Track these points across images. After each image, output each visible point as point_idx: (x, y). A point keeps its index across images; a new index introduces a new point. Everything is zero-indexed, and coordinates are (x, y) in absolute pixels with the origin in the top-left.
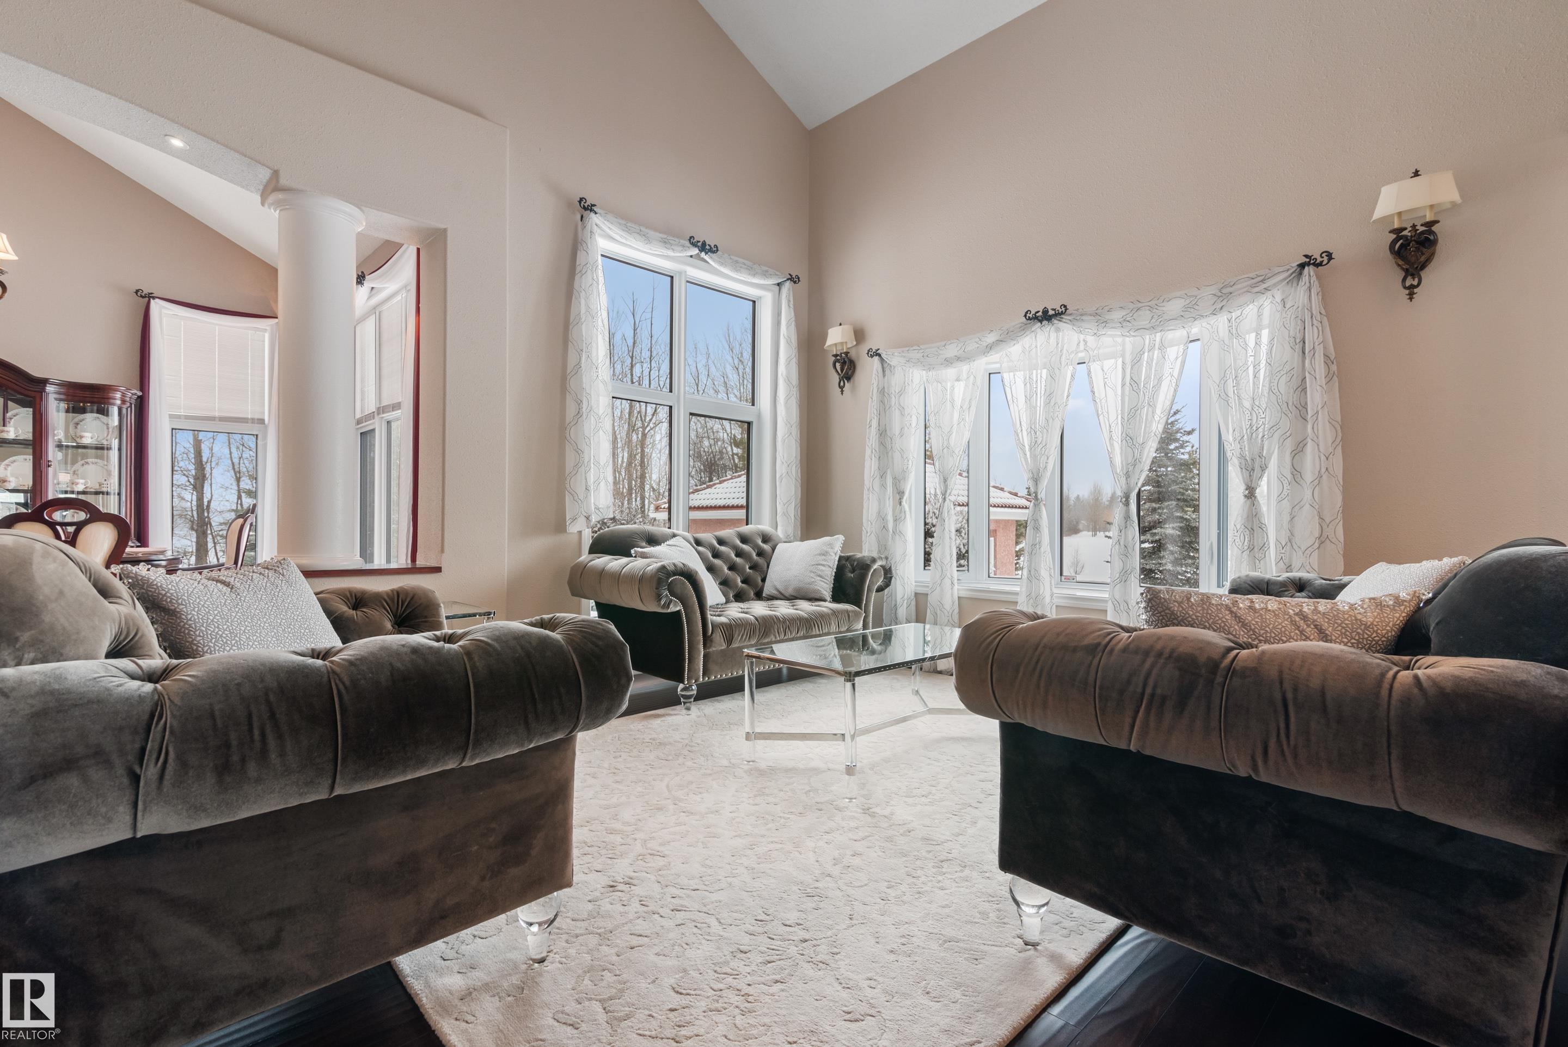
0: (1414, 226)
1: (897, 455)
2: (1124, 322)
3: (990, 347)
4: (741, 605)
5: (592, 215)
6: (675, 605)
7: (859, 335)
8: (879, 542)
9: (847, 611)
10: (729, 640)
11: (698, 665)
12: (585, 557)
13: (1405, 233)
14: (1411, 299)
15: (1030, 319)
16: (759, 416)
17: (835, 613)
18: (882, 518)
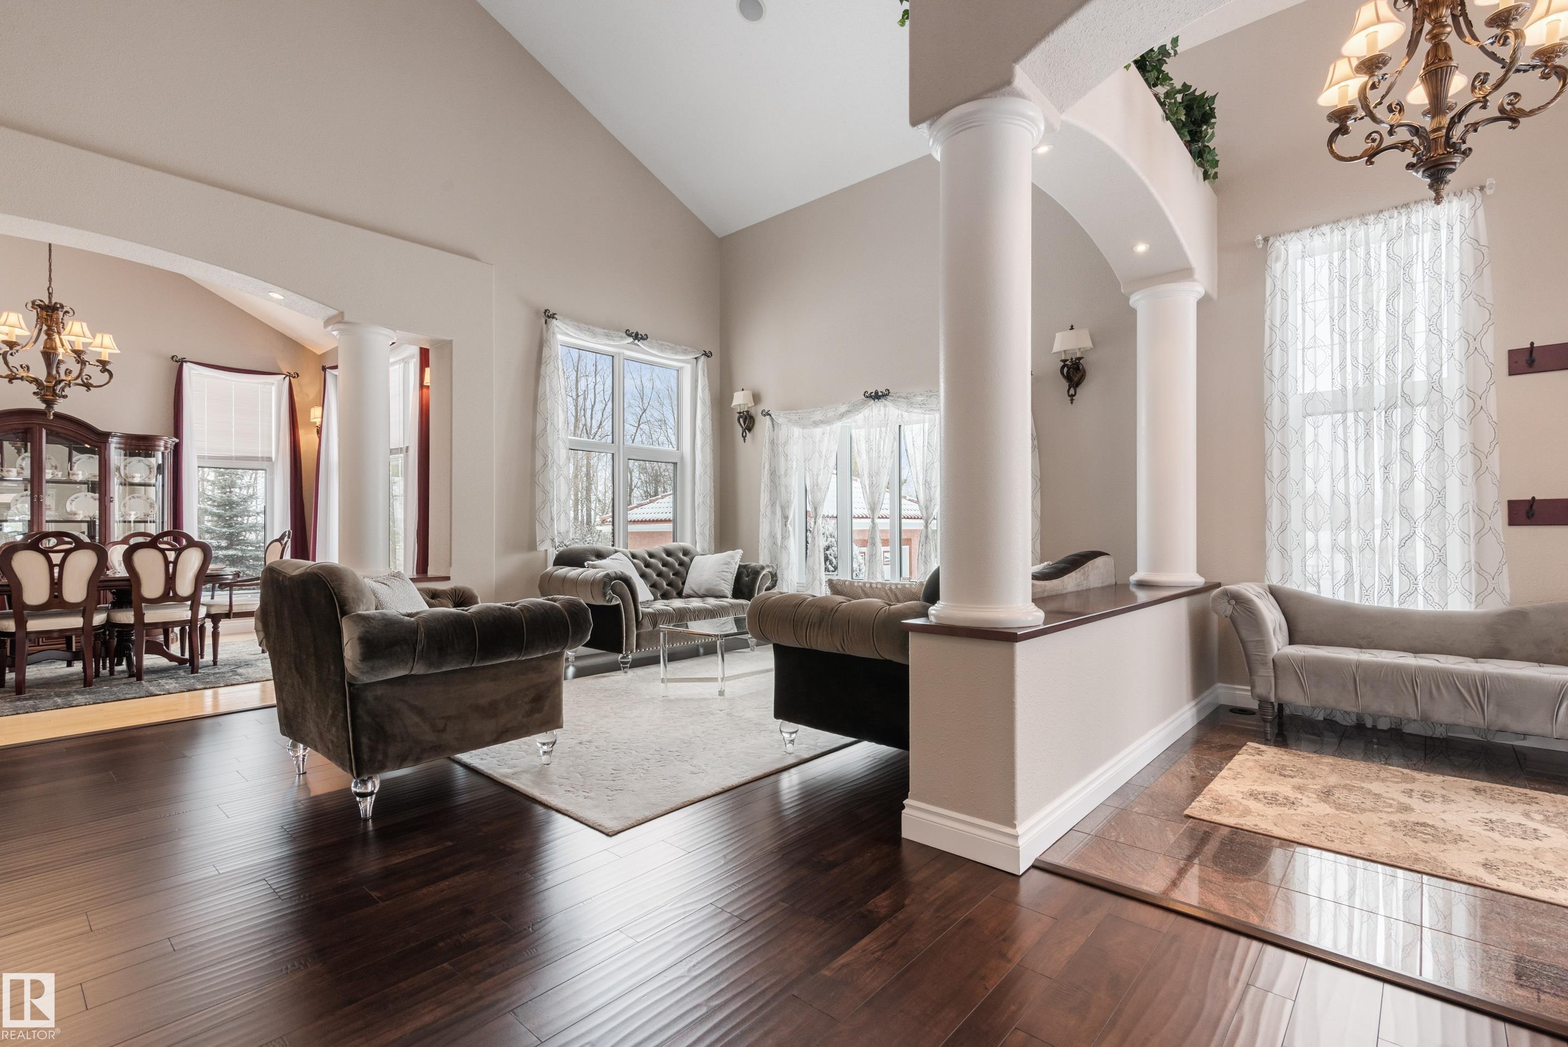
0: (1072, 359)
1: (783, 490)
2: (923, 404)
3: (842, 416)
4: (665, 601)
5: (554, 320)
6: (616, 600)
7: (757, 398)
8: (770, 553)
9: (742, 605)
10: (655, 624)
11: (632, 641)
12: (550, 568)
13: (1068, 363)
14: (1072, 403)
15: (867, 397)
16: (682, 458)
17: (732, 605)
18: (773, 536)
